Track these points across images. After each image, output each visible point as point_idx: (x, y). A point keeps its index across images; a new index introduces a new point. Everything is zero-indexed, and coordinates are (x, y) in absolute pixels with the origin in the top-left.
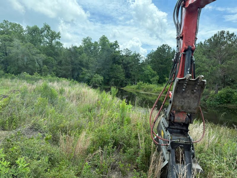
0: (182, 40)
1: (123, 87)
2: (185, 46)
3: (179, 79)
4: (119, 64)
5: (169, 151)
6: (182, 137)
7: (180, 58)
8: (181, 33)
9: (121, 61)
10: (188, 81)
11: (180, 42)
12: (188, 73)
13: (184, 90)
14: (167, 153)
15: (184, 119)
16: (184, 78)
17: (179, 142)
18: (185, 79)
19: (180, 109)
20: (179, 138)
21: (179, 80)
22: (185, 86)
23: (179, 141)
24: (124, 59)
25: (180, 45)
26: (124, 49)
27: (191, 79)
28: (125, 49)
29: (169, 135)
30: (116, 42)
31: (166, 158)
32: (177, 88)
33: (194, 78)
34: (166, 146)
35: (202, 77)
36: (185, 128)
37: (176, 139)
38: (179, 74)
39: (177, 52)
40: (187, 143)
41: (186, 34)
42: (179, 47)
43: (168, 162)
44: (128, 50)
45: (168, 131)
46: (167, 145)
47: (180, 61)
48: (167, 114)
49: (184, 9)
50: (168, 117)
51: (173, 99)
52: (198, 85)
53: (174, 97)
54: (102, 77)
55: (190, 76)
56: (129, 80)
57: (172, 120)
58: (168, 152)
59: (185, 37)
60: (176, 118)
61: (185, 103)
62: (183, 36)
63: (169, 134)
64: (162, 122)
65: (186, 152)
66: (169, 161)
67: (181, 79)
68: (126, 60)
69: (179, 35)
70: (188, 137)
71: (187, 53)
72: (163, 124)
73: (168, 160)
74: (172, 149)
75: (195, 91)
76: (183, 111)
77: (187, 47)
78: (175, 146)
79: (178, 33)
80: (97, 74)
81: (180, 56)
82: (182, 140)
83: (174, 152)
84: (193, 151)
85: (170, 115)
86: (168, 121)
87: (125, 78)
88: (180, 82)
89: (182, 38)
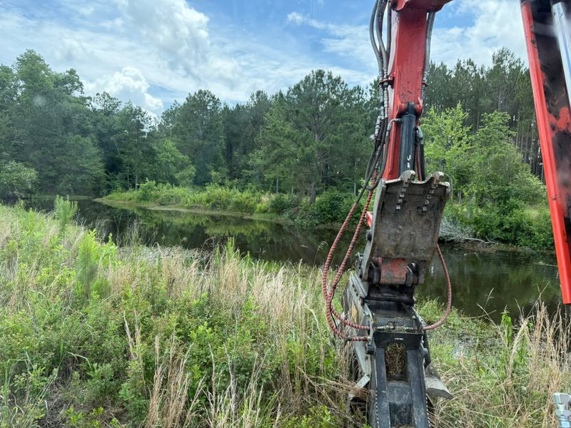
0: (392, 88)
1: (101, 197)
2: (399, 103)
3: (387, 182)
4: (85, 133)
5: (370, 352)
6: (400, 319)
7: (390, 131)
8: (389, 73)
9: (91, 126)
10: (407, 186)
11: (388, 93)
12: (409, 166)
13: (398, 208)
14: (367, 358)
15: (404, 276)
16: (399, 179)
17: (393, 331)
18: (401, 182)
19: (391, 252)
20: (393, 320)
21: (387, 185)
22: (401, 198)
23: (392, 327)
24: (98, 121)
25: (388, 100)
26: (98, 94)
27: (414, 182)
28: (101, 93)
29: (369, 316)
30: (72, 72)
31: (364, 371)
32: (383, 203)
33: (423, 179)
34: (364, 340)
35: (441, 177)
36: (405, 298)
37: (385, 325)
38: (388, 170)
39: (383, 118)
40: (411, 331)
41: (400, 75)
42: (386, 106)
43: (369, 379)
44: (109, 96)
45: (366, 305)
46: (366, 340)
47: (389, 140)
48: (362, 266)
49: (394, 13)
50: (365, 274)
51: (376, 230)
52: (433, 195)
53: (376, 226)
54: (33, 170)
55: (412, 175)
56: (117, 177)
57: (375, 280)
58: (369, 356)
59: (399, 80)
60: (383, 273)
61: (402, 239)
62: (394, 78)
63: (368, 312)
64: (353, 286)
65: (409, 353)
66: (371, 376)
67: (391, 183)
68: (106, 123)
69: (385, 76)
70: (414, 317)
71: (405, 119)
72: (355, 290)
73: (368, 375)
74: (377, 347)
75: (424, 209)
76: (398, 256)
77: (404, 106)
78: (385, 342)
79: (383, 71)
80: (13, 163)
81: (388, 129)
82: (402, 326)
83: (383, 356)
84: (425, 350)
85: (370, 268)
86: (366, 283)
87: (106, 172)
88: (389, 189)
89: (391, 83)
